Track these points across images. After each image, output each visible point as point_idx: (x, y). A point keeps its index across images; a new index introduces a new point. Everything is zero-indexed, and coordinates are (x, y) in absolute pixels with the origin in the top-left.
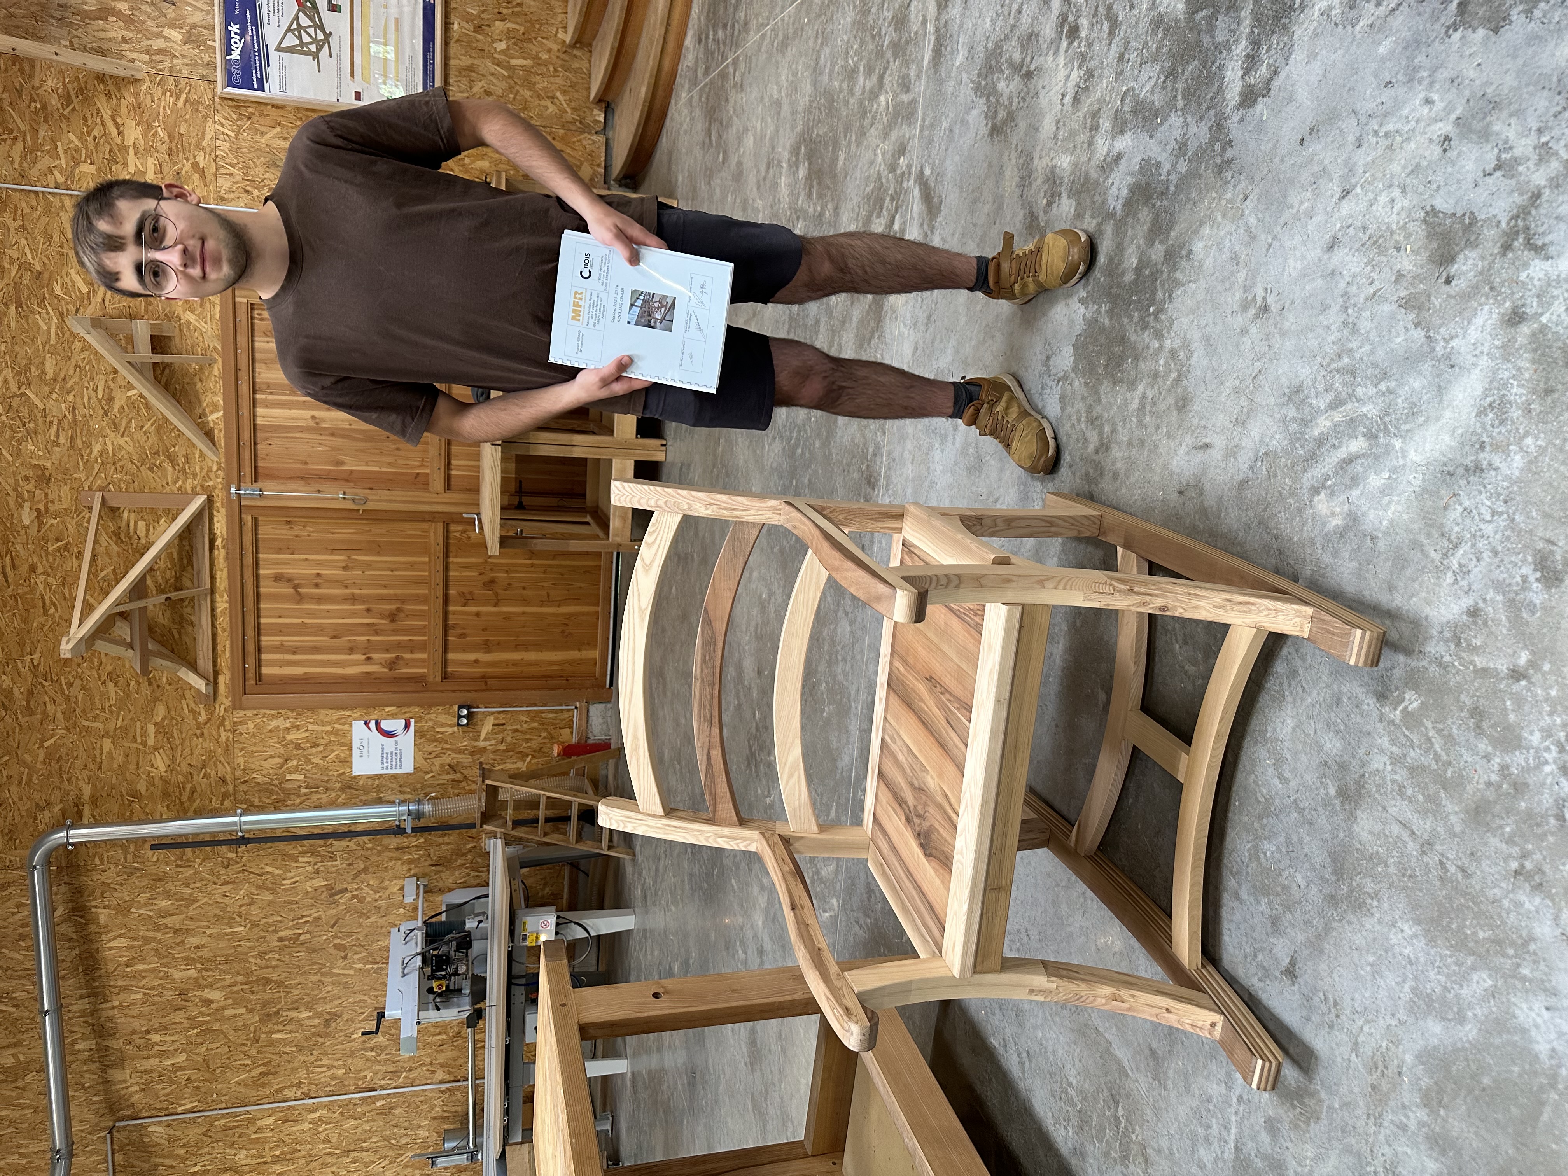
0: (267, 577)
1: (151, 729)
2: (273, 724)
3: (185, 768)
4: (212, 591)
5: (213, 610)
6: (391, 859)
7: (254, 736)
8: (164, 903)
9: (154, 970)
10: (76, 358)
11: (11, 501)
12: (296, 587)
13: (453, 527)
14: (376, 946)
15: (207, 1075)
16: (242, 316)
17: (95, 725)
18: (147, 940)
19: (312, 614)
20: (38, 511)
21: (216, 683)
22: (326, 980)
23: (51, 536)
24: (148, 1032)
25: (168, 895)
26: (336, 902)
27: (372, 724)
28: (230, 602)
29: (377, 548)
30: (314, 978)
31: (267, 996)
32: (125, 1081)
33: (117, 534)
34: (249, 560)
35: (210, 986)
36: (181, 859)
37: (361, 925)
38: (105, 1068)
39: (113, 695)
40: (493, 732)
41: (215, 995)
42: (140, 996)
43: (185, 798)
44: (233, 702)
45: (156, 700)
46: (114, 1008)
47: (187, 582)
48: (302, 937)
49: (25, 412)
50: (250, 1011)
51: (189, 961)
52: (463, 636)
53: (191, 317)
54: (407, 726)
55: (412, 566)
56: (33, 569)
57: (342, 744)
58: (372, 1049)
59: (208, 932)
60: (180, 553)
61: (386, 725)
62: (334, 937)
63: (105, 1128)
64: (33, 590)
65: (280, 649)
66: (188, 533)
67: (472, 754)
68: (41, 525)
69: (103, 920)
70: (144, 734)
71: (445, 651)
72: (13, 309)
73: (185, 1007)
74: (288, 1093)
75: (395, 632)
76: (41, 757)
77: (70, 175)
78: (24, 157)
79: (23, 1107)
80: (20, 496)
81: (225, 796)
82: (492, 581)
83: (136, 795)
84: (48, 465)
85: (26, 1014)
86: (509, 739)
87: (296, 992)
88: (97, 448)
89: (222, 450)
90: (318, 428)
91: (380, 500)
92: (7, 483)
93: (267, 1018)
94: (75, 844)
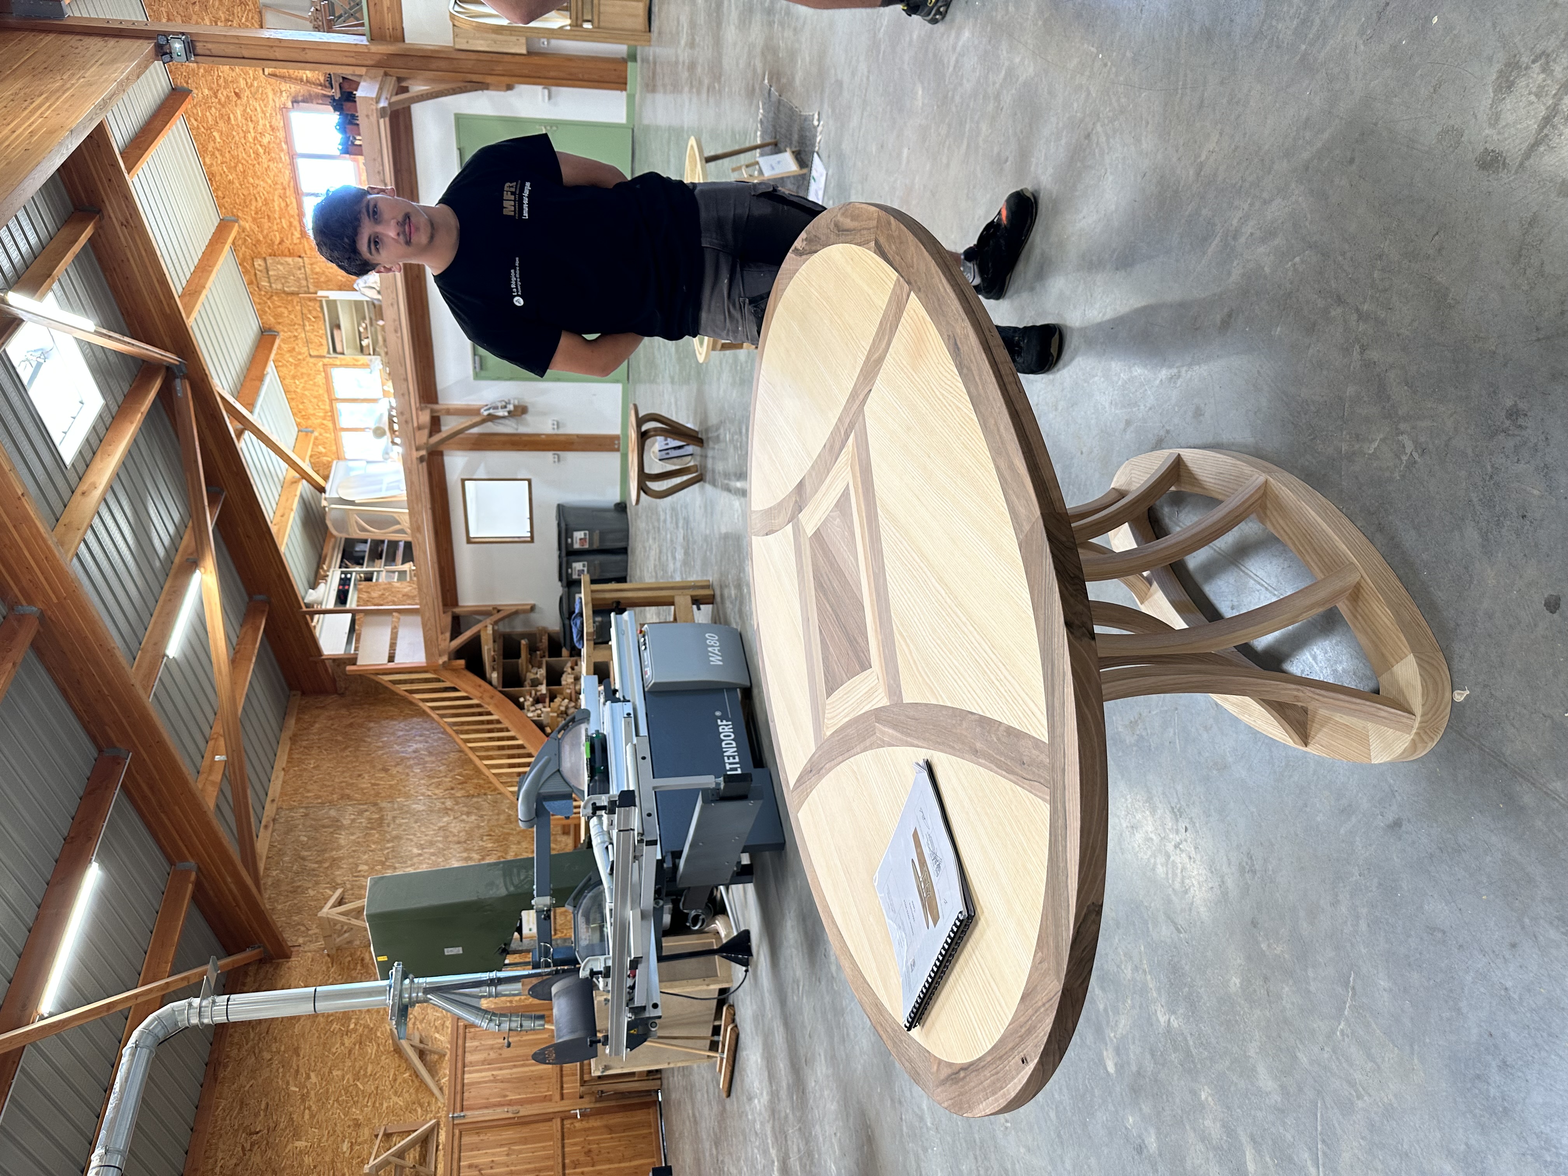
0: (465, 1166)
10: (382, 1063)
11: (339, 1139)
12: (480, 1171)
16: (461, 1031)
20: (352, 1143)
23: (356, 1155)
29: (525, 1141)
34: (456, 1156)
49: (354, 1093)
53: (437, 1035)
55: (544, 1148)
60: (420, 1156)
66: (425, 1137)
68: (352, 1150)
72: (357, 1047)
80: (344, 1136)
82: (590, 1151)
84: (361, 1117)
88: (385, 1105)
89: (446, 1097)
90: (495, 1080)
91: (525, 1111)
92: (339, 1129)
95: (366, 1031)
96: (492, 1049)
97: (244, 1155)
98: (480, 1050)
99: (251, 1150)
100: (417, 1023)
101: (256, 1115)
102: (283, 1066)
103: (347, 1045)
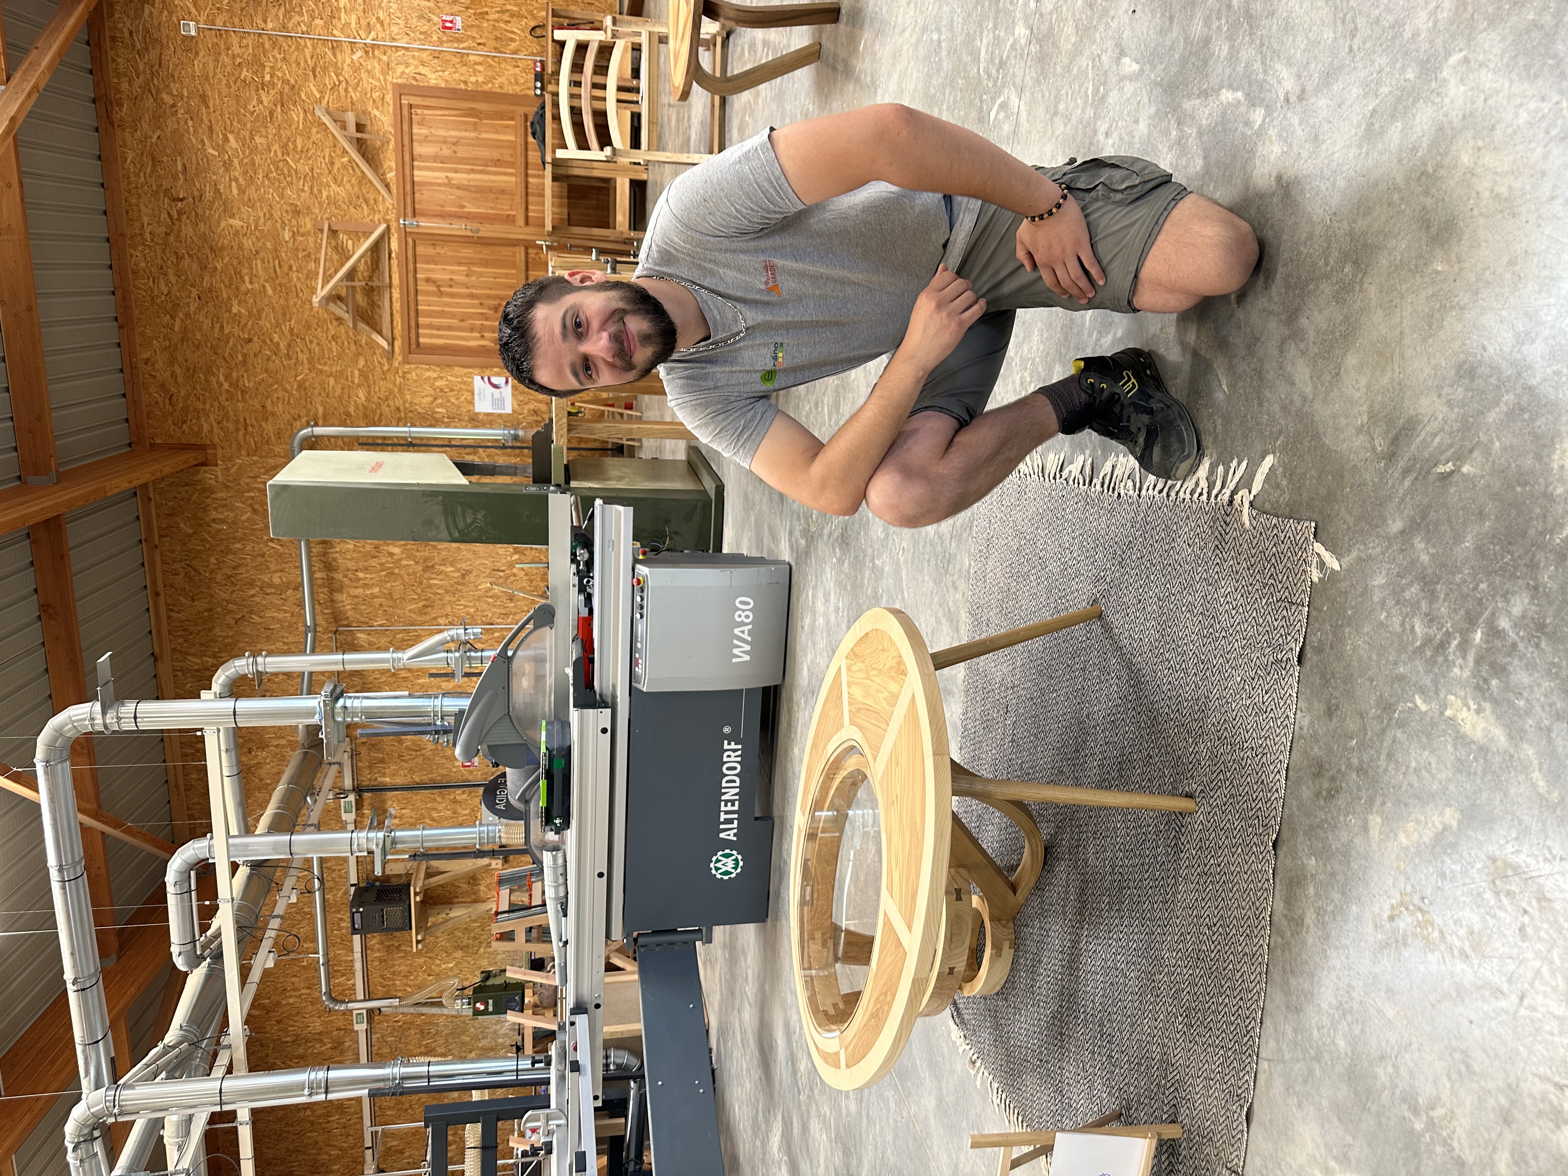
0: (422, 279)
1: (356, 373)
2: (427, 374)
3: (376, 400)
4: (390, 287)
5: (391, 298)
7: (416, 381)
11: (279, 225)
12: (438, 287)
13: (530, 251)
15: (391, 603)
16: (406, 112)
17: (325, 368)
19: (448, 305)
20: (293, 232)
21: (393, 346)
23: (300, 248)
24: (356, 571)
27: (486, 379)
28: (400, 294)
29: (485, 263)
31: (427, 554)
32: (343, 601)
33: (336, 248)
34: (411, 268)
38: (332, 591)
39: (335, 350)
42: (351, 546)
43: (376, 419)
44: (403, 358)
45: (360, 354)
46: (336, 552)
47: (375, 279)
49: (286, 171)
50: (417, 563)
53: (376, 112)
54: (507, 382)
55: (506, 276)
56: (290, 268)
57: (468, 391)
60: (372, 261)
61: (495, 380)
63: (332, 633)
64: (290, 281)
65: (430, 326)
66: (376, 248)
68: (295, 240)
70: (352, 376)
72: (279, 109)
74: (441, 621)
76: (295, 387)
77: (309, 26)
78: (285, 16)
79: (285, 612)
80: (283, 222)
81: (399, 419)
83: (348, 414)
84: (299, 203)
85: (287, 551)
87: (444, 553)
88: (325, 194)
89: (395, 196)
90: (449, 184)
91: (487, 231)
92: (277, 214)
93: (427, 569)
94: (317, 437)
95: (287, 87)
96: (445, 142)
97: (174, 224)
98: (431, 141)
99: (179, 219)
100: (350, 89)
101: (175, 177)
102: (192, 119)
103: (266, 104)
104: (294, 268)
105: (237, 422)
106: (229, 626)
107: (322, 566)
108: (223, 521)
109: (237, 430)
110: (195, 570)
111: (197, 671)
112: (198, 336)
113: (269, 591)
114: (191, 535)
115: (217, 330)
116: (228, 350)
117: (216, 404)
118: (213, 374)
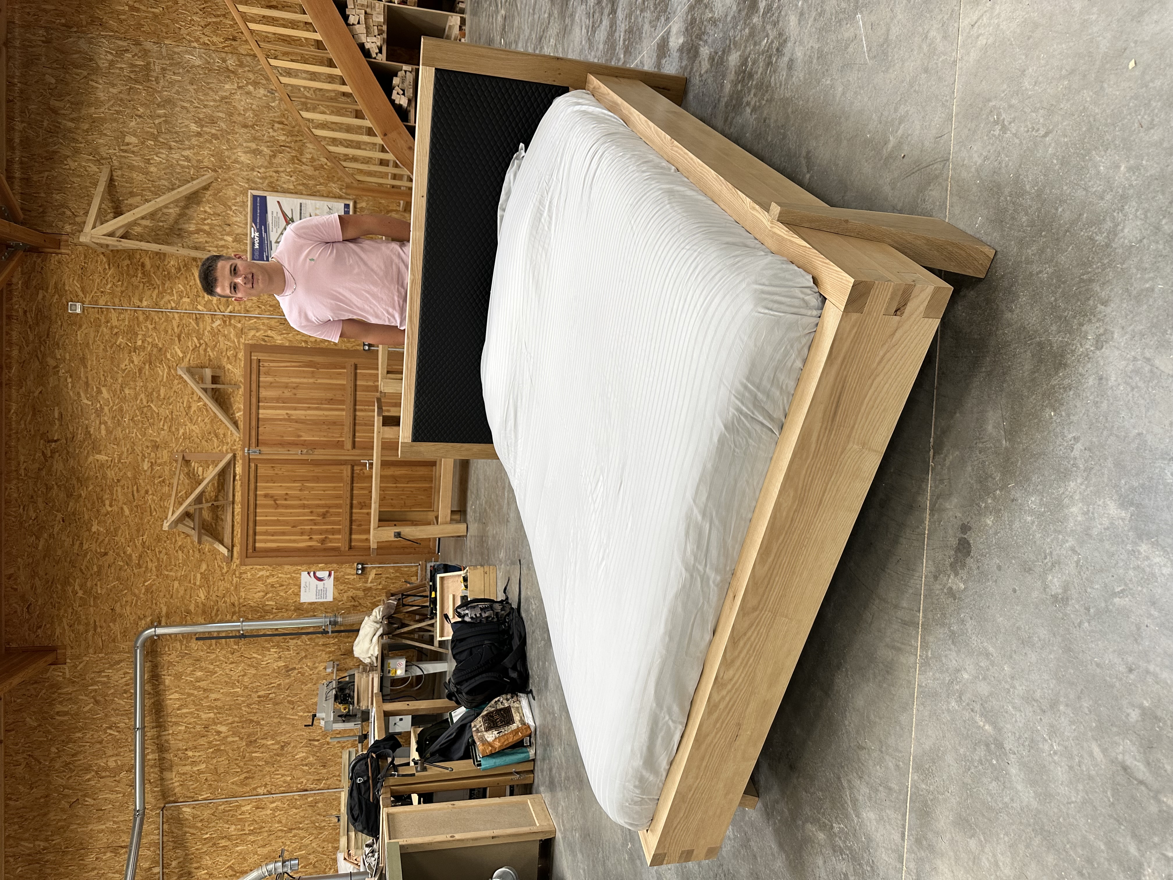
0: (260, 495)
1: (199, 576)
2: (261, 573)
3: (214, 598)
4: (233, 503)
5: (233, 512)
6: (320, 650)
7: (250, 580)
8: (199, 674)
9: (191, 713)
10: (175, 388)
11: (139, 458)
12: (275, 500)
13: (355, 468)
14: (310, 702)
15: (216, 777)
16: (254, 365)
17: (171, 573)
18: (189, 695)
19: (282, 514)
20: (152, 463)
21: (232, 551)
22: (283, 721)
23: (157, 475)
24: (186, 750)
25: (201, 669)
26: (289, 675)
27: (312, 574)
28: (242, 508)
29: (317, 479)
30: (275, 720)
31: (251, 730)
32: (172, 779)
33: (188, 474)
34: (252, 486)
35: (221, 723)
36: (209, 648)
37: (302, 690)
38: (162, 770)
39: (181, 558)
40: (375, 579)
41: (223, 729)
42: (183, 728)
43: (213, 614)
44: (241, 562)
45: (203, 560)
46: (169, 734)
47: (220, 498)
48: (271, 696)
49: (149, 414)
50: (241, 739)
51: (210, 708)
52: (360, 525)
53: (229, 366)
54: (330, 575)
55: (334, 488)
56: (147, 492)
57: (296, 585)
58: (306, 765)
59: (221, 691)
60: (218, 483)
61: (319, 574)
62: (288, 696)
63: (159, 808)
64: (146, 503)
65: (266, 533)
66: (222, 474)
67: (364, 590)
68: (152, 469)
69: (167, 682)
70: (195, 579)
71: (351, 534)
72: (147, 366)
73: (207, 736)
74: (260, 791)
75: (325, 524)
76: (143, 591)
77: (178, 303)
78: (158, 296)
79: (118, 792)
80: (144, 455)
81: (234, 613)
83: (189, 612)
84: (158, 440)
85: (124, 737)
86: (383, 582)
87: (266, 728)
88: (181, 431)
89: (241, 431)
90: (289, 419)
91: (320, 454)
92: (138, 449)
93: (250, 743)
94: (158, 636)
95: (155, 350)
96: (286, 387)
97: (46, 461)
98: (275, 387)
99: (51, 457)
100: (209, 349)
101: (52, 424)
102: (71, 377)
103: (136, 363)
104: (150, 492)
105: (87, 624)
106: (63, 810)
107: (155, 748)
108: (66, 713)
109: (87, 632)
110: (36, 760)
111: (29, 855)
112: (59, 552)
113: (104, 774)
114: (35, 728)
115: (76, 547)
116: (85, 563)
117: (70, 610)
118: (69, 584)
